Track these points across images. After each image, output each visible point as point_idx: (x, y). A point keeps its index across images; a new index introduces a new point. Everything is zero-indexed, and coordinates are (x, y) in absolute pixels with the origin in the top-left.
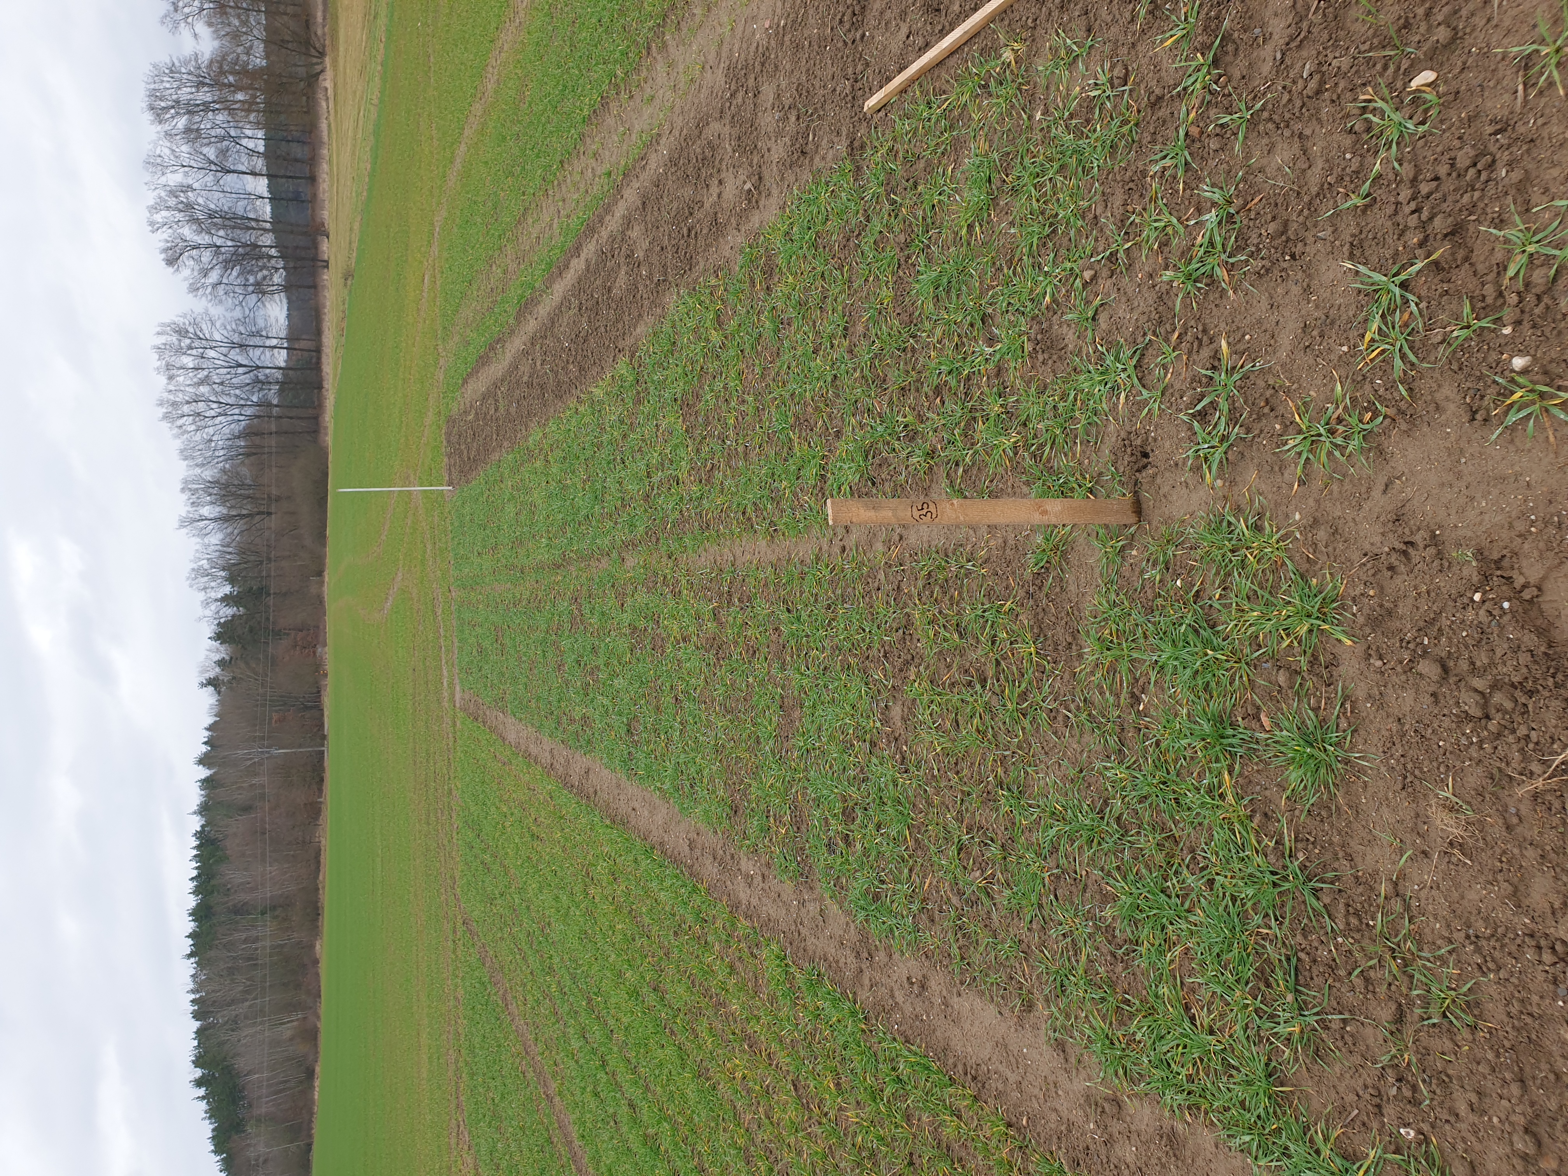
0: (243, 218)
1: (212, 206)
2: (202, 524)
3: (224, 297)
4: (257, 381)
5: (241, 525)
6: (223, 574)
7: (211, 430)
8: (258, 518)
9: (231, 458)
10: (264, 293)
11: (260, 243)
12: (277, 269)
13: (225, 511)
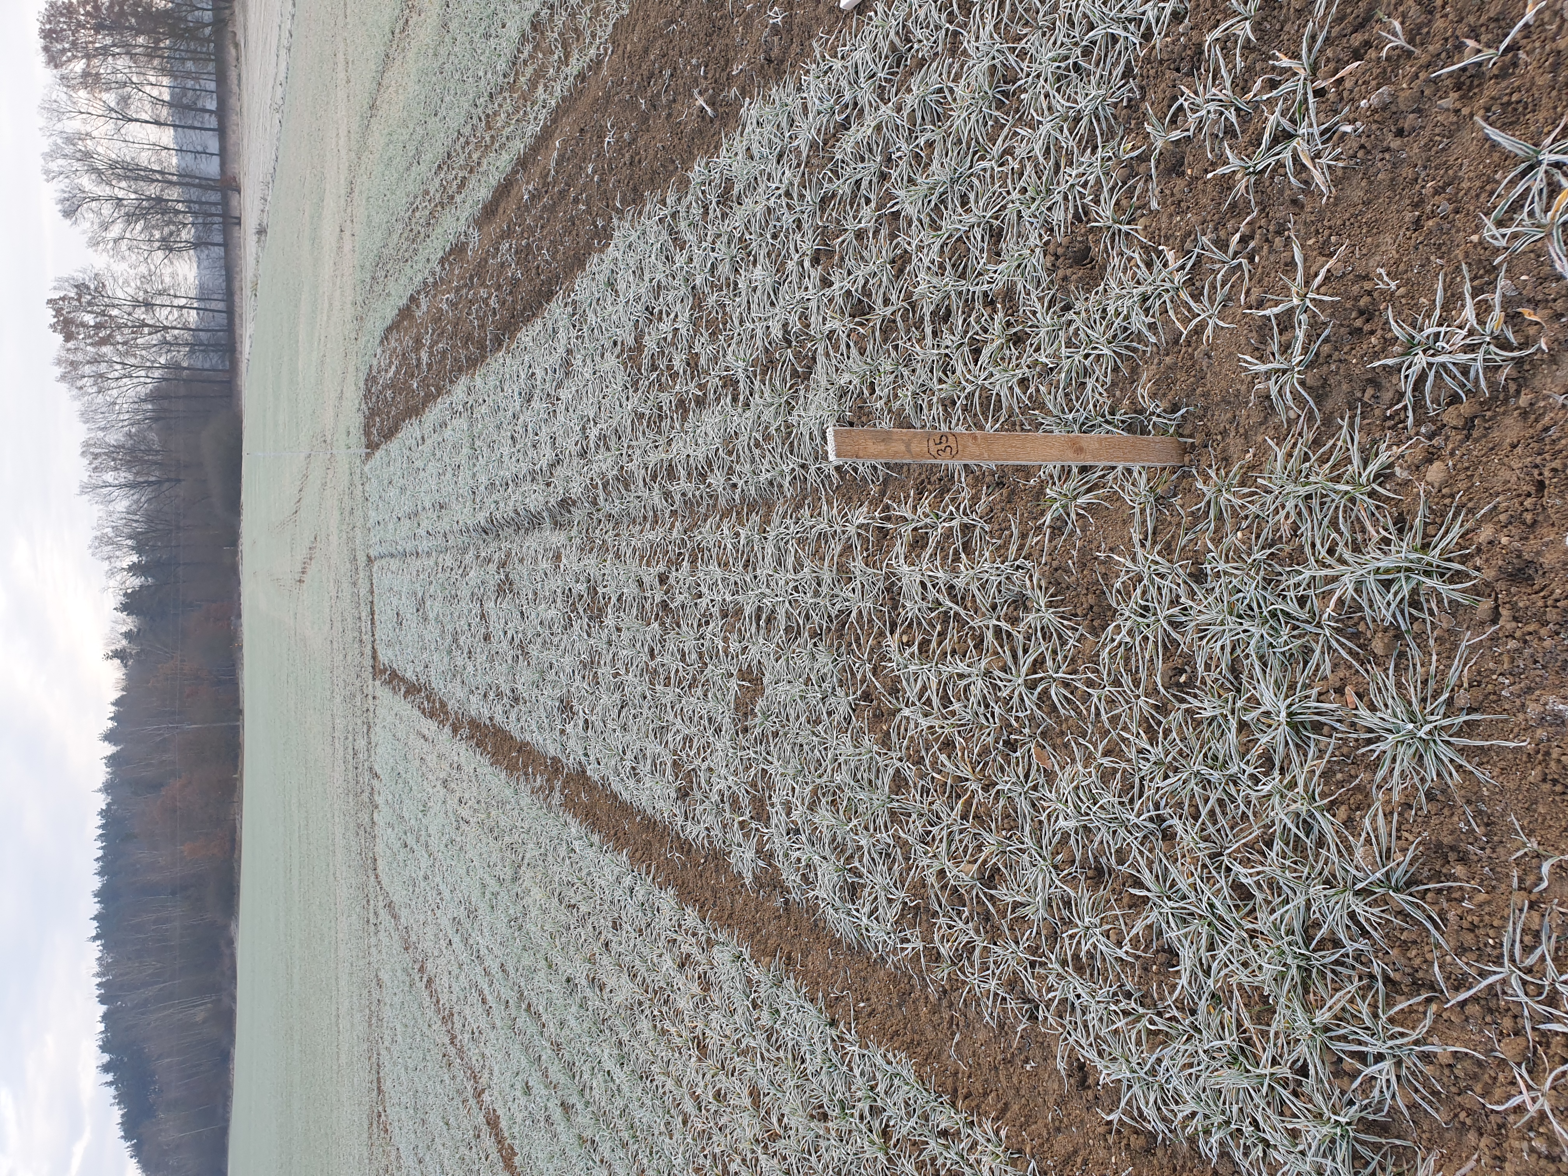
0: (146, 169)
1: (114, 156)
2: (105, 491)
3: (127, 253)
4: (165, 342)
5: (148, 493)
6: (130, 542)
7: (115, 393)
8: (166, 485)
9: (138, 422)
10: (171, 250)
11: (166, 197)
12: (185, 225)
13: (130, 477)
